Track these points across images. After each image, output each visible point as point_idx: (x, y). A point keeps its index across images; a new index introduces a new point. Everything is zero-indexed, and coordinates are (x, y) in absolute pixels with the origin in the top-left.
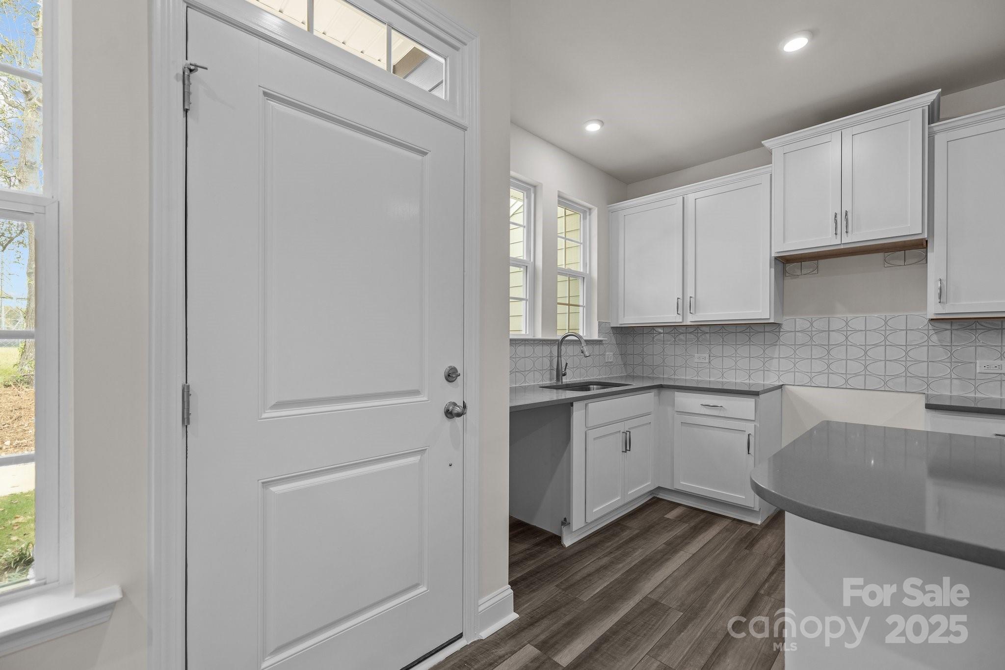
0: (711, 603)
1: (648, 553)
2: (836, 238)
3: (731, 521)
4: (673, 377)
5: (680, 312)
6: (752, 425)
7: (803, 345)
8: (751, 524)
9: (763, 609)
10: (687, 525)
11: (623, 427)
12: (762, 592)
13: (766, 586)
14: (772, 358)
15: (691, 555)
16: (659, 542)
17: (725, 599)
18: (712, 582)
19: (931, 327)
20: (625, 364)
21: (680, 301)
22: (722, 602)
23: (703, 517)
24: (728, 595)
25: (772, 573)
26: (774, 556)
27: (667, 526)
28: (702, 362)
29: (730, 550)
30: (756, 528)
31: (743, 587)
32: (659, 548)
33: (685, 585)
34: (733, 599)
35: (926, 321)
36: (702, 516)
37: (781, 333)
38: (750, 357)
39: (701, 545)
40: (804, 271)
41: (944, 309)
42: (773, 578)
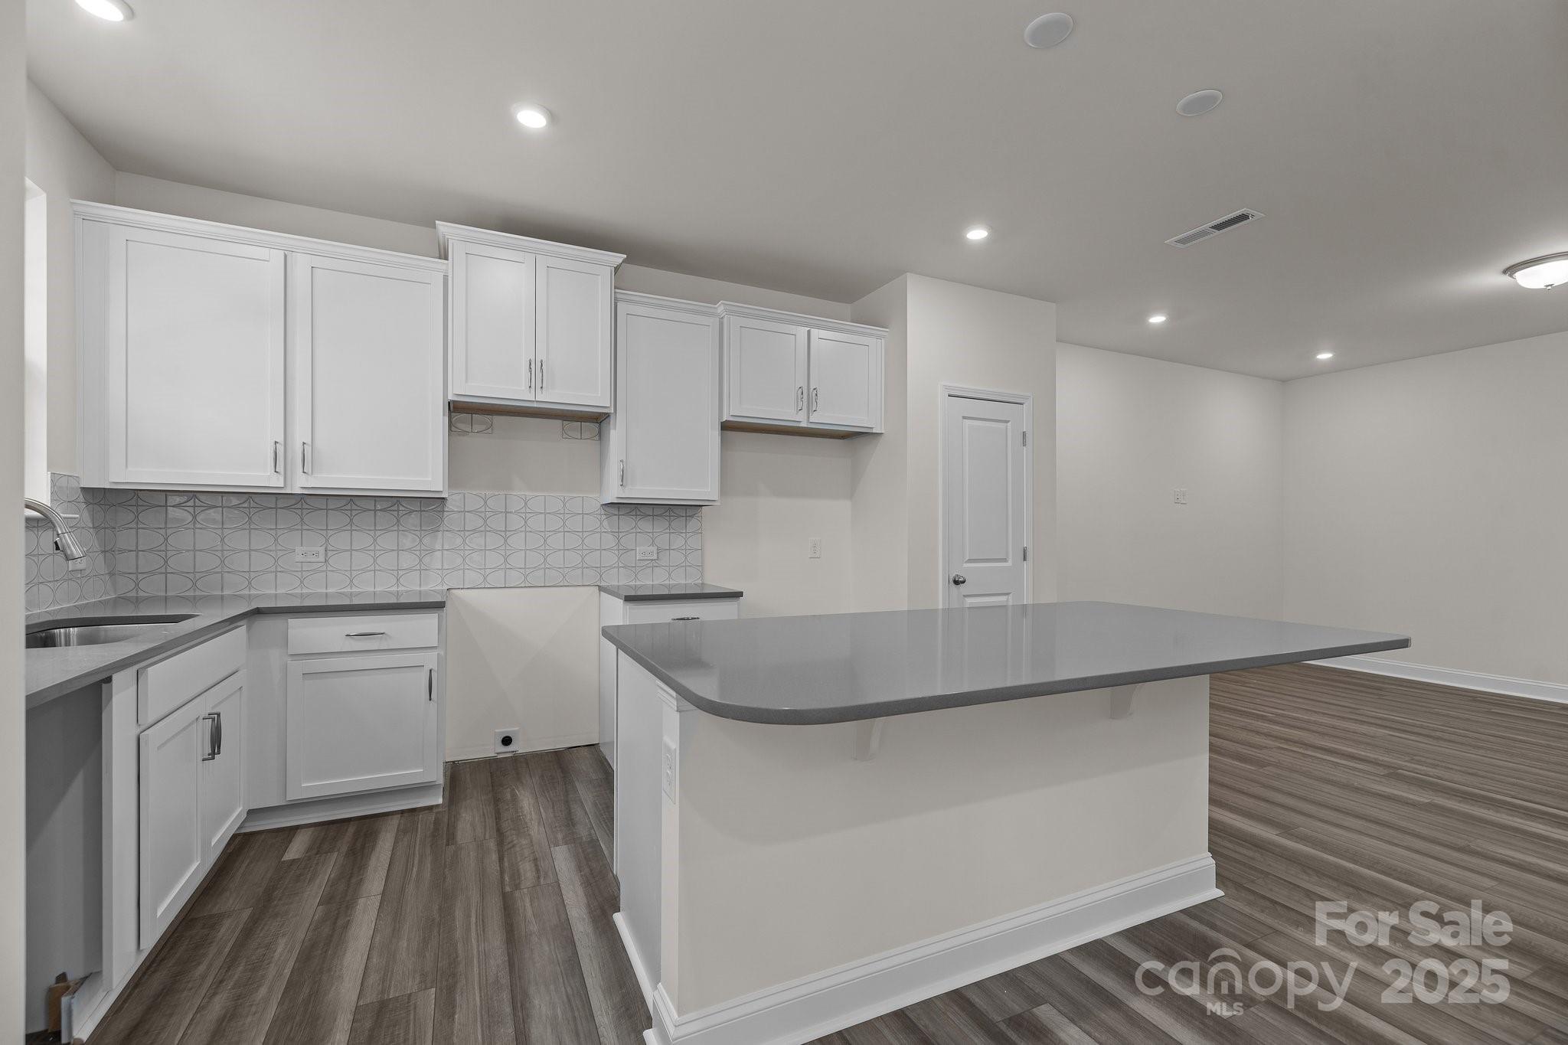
0: (460, 946)
1: (301, 935)
2: (530, 392)
3: (399, 816)
4: (246, 592)
5: (280, 468)
6: (434, 654)
7: (474, 531)
8: (430, 808)
9: (525, 909)
10: (336, 854)
11: (204, 706)
12: (508, 889)
13: (507, 879)
14: (434, 551)
15: (379, 897)
16: (309, 904)
17: (473, 927)
18: (440, 916)
19: (603, 512)
20: (111, 574)
21: (281, 449)
22: (473, 934)
23: (352, 831)
24: (473, 919)
25: (501, 859)
26: (487, 837)
27: (300, 875)
28: (313, 560)
29: (429, 859)
30: (440, 810)
31: (483, 897)
32: (316, 917)
33: (405, 945)
34: (483, 921)
35: (599, 505)
36: (351, 829)
37: (446, 514)
38: (398, 550)
39: (383, 874)
40: (477, 428)
41: (624, 492)
42: (506, 864)
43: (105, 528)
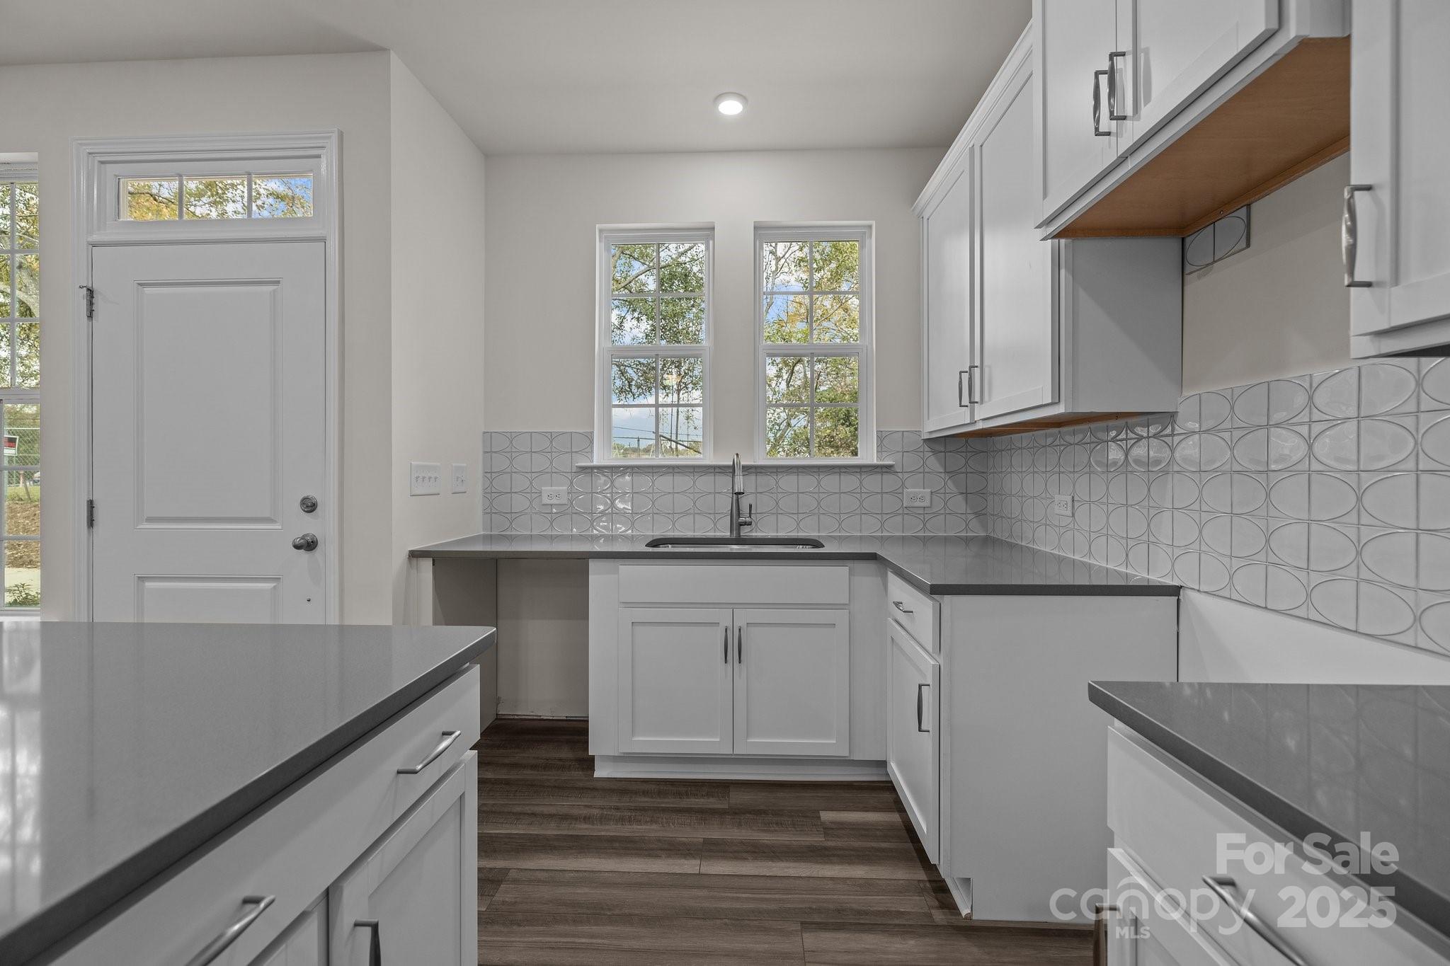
14: (1162, 510)
28: (1065, 513)
37: (1176, 439)
40: (1221, 249)
43: (994, 473)
